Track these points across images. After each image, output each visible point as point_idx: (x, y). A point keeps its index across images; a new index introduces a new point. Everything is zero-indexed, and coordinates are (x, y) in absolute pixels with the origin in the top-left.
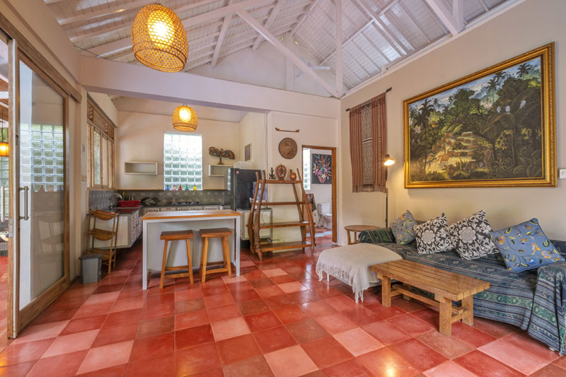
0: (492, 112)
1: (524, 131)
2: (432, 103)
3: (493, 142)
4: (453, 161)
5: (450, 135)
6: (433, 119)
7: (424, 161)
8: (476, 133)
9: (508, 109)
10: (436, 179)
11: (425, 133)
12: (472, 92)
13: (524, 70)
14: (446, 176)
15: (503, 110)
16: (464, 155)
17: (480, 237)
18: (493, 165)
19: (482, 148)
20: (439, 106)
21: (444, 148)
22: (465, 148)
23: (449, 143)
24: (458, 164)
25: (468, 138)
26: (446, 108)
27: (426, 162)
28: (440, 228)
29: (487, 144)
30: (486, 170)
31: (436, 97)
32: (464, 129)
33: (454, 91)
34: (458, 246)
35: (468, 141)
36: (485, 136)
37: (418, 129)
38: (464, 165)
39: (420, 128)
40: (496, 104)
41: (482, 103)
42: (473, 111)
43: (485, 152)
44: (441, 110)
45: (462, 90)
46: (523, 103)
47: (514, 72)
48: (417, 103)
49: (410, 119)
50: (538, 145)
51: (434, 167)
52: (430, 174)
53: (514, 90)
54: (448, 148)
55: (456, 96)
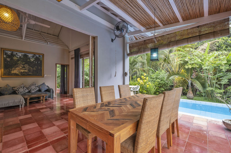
0: (33, 62)
1: (39, 67)
2: (15, 54)
3: (33, 68)
4: (22, 71)
5: (21, 64)
6: (15, 58)
7: (11, 69)
8: (29, 65)
9: (36, 62)
10: (16, 75)
11: (12, 61)
12: (29, 56)
13: (39, 56)
14: (20, 74)
15: (35, 62)
16: (26, 70)
17: (36, 87)
18: (33, 73)
19: (30, 69)
20: (18, 55)
21: (19, 67)
22: (26, 68)
23: (21, 66)
24: (24, 72)
25: (27, 66)
26: (20, 57)
27: (12, 70)
28: (24, 87)
29: (31, 68)
30: (31, 74)
31: (17, 52)
32: (26, 63)
33: (23, 54)
34: (31, 90)
35: (27, 67)
36: (31, 67)
37: (8, 59)
38: (25, 72)
39: (9, 59)
40: (34, 61)
41: (31, 59)
42: (28, 60)
43: (31, 70)
44: (19, 57)
45: (25, 54)
46: (39, 62)
47: (38, 56)
48: (8, 51)
49: (4, 55)
50: (41, 70)
51: (15, 71)
52: (13, 73)
53: (37, 59)
54: (20, 67)
55: (24, 55)
